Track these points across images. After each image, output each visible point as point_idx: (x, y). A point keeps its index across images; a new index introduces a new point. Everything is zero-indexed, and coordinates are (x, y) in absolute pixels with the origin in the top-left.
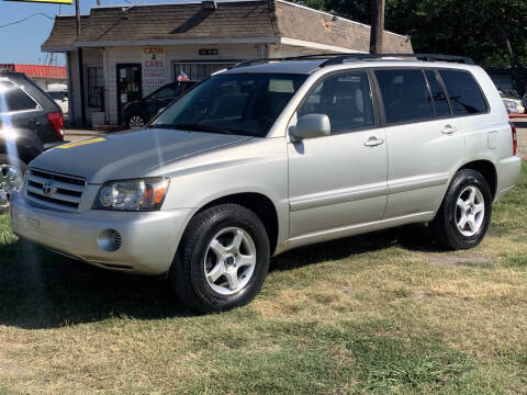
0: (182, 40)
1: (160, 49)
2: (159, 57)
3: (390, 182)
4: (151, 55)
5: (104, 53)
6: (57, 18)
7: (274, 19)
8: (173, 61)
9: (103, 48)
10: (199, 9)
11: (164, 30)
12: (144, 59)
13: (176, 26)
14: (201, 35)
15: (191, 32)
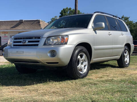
0: (14, 30)
1: (7, 33)
2: (7, 35)
3: (113, 46)
4: (4, 34)
7: (40, 25)
8: (10, 36)
10: (18, 22)
11: (9, 27)
12: (2, 35)
13: (12, 26)
14: (20, 29)
15: (16, 28)
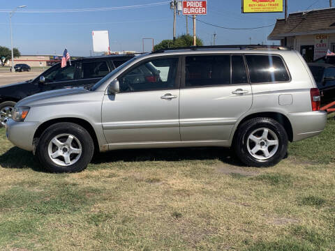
1: (325, 36)
3: (181, 120)
4: (320, 40)
5: (295, 40)
6: (278, 20)
8: (332, 43)
9: (294, 37)
12: (316, 42)
